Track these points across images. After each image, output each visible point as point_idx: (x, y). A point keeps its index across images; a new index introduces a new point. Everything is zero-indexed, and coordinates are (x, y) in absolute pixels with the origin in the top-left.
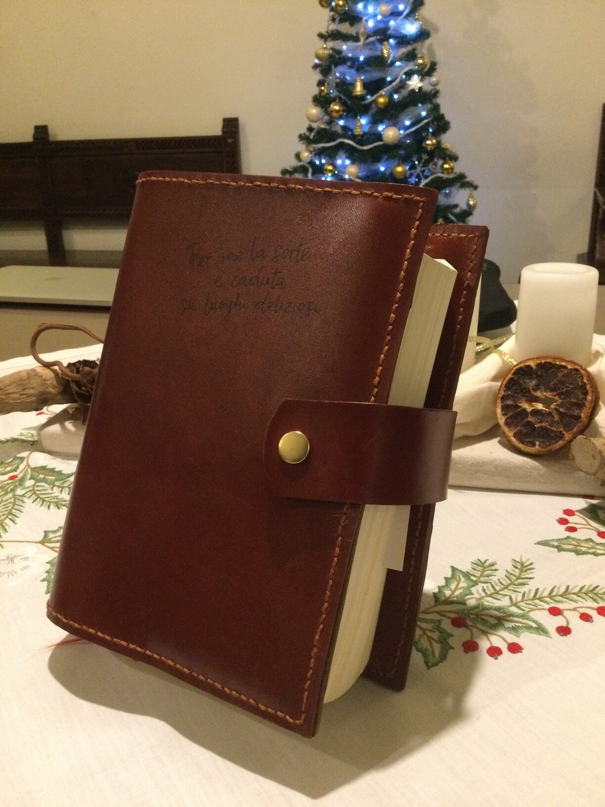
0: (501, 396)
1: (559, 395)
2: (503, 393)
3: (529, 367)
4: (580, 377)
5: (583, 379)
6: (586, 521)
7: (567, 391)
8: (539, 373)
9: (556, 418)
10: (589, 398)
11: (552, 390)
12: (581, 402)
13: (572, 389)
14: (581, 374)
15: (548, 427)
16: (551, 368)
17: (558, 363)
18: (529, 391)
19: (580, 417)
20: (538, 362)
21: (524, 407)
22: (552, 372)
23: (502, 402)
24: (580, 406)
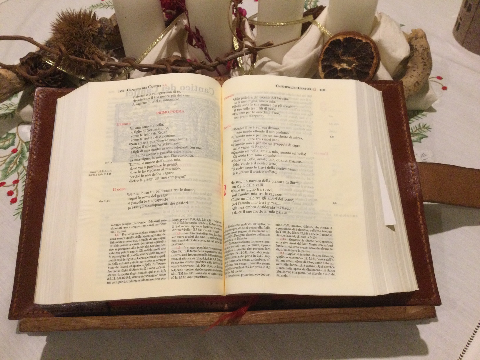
0: (322, 59)
1: (357, 59)
2: (323, 58)
3: (339, 40)
5: (371, 49)
7: (361, 57)
8: (345, 44)
9: (355, 74)
10: (375, 61)
11: (353, 56)
12: (370, 64)
13: (365, 55)
14: (371, 46)
16: (352, 42)
17: (357, 38)
18: (338, 56)
20: (345, 37)
21: (335, 67)
22: (353, 44)
23: (322, 63)
24: (369, 66)
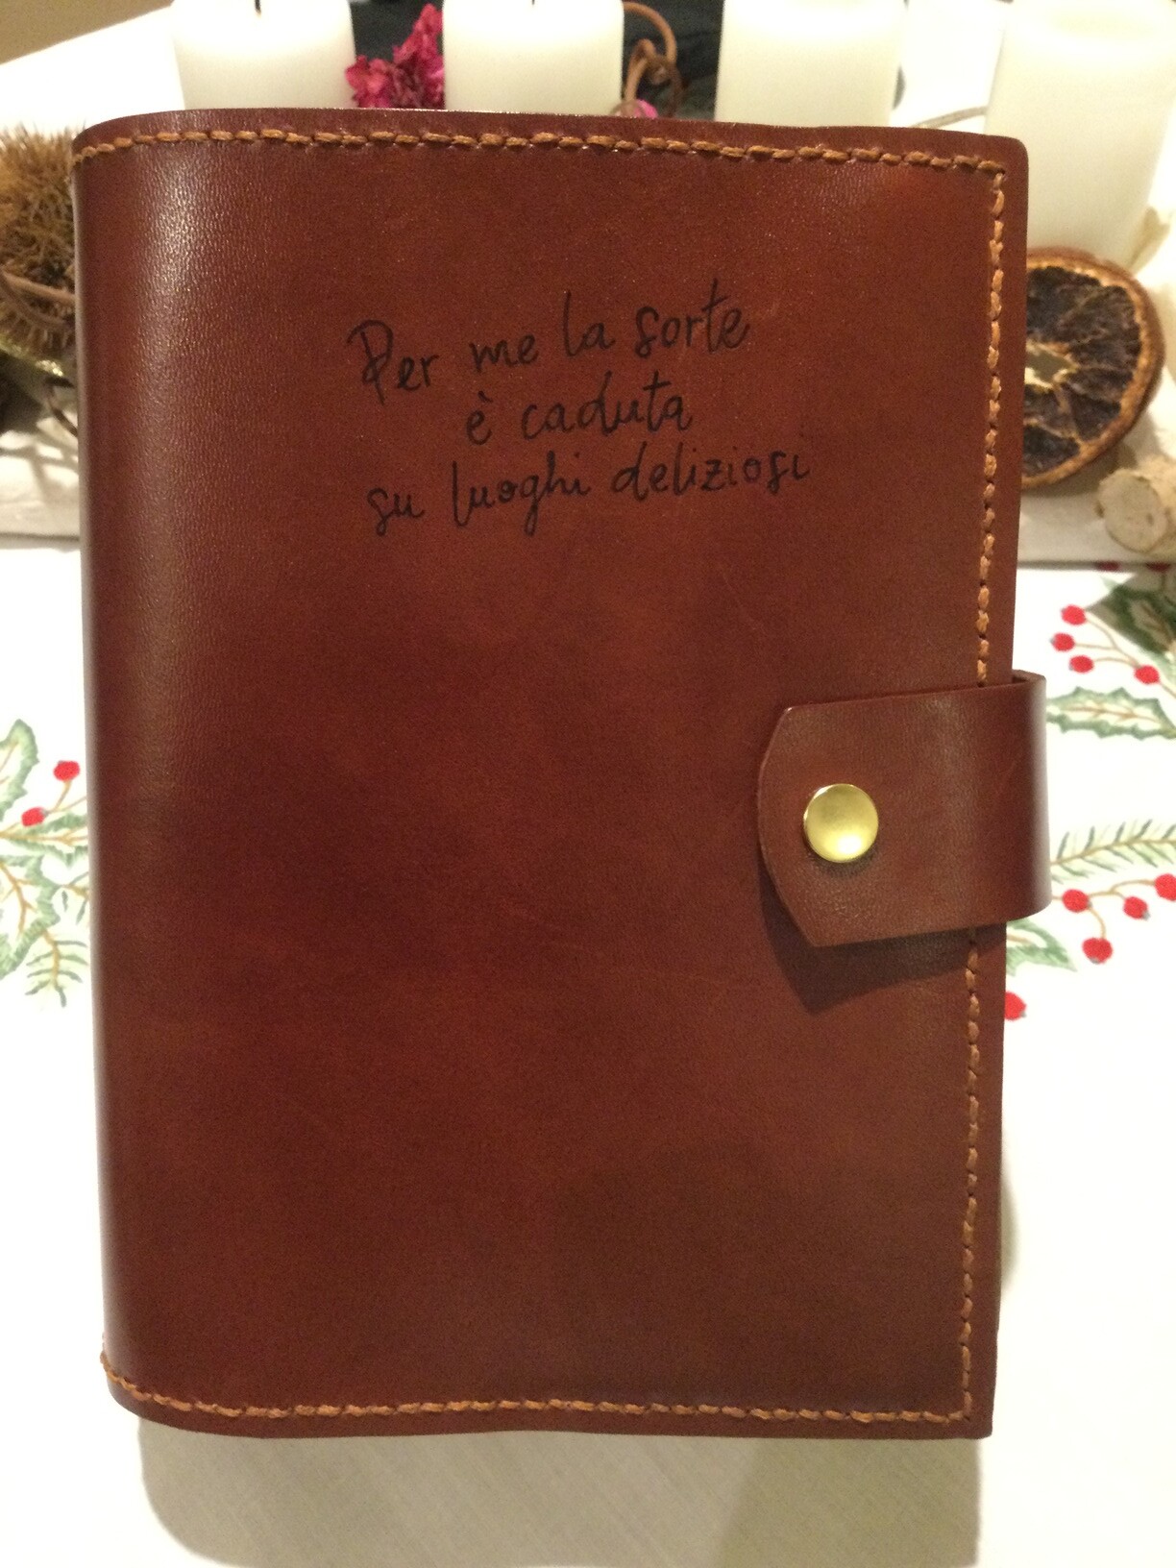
1: (1075, 351)
4: (1128, 308)
5: (1132, 313)
6: (1109, 636)
7: (1093, 343)
9: (1064, 406)
10: (1143, 361)
11: (1059, 338)
12: (1124, 371)
13: (1107, 338)
14: (1130, 302)
15: (1045, 427)
16: (1059, 283)
17: (1078, 271)
19: (1116, 407)
22: (1062, 291)
24: (1120, 379)
